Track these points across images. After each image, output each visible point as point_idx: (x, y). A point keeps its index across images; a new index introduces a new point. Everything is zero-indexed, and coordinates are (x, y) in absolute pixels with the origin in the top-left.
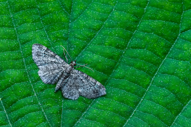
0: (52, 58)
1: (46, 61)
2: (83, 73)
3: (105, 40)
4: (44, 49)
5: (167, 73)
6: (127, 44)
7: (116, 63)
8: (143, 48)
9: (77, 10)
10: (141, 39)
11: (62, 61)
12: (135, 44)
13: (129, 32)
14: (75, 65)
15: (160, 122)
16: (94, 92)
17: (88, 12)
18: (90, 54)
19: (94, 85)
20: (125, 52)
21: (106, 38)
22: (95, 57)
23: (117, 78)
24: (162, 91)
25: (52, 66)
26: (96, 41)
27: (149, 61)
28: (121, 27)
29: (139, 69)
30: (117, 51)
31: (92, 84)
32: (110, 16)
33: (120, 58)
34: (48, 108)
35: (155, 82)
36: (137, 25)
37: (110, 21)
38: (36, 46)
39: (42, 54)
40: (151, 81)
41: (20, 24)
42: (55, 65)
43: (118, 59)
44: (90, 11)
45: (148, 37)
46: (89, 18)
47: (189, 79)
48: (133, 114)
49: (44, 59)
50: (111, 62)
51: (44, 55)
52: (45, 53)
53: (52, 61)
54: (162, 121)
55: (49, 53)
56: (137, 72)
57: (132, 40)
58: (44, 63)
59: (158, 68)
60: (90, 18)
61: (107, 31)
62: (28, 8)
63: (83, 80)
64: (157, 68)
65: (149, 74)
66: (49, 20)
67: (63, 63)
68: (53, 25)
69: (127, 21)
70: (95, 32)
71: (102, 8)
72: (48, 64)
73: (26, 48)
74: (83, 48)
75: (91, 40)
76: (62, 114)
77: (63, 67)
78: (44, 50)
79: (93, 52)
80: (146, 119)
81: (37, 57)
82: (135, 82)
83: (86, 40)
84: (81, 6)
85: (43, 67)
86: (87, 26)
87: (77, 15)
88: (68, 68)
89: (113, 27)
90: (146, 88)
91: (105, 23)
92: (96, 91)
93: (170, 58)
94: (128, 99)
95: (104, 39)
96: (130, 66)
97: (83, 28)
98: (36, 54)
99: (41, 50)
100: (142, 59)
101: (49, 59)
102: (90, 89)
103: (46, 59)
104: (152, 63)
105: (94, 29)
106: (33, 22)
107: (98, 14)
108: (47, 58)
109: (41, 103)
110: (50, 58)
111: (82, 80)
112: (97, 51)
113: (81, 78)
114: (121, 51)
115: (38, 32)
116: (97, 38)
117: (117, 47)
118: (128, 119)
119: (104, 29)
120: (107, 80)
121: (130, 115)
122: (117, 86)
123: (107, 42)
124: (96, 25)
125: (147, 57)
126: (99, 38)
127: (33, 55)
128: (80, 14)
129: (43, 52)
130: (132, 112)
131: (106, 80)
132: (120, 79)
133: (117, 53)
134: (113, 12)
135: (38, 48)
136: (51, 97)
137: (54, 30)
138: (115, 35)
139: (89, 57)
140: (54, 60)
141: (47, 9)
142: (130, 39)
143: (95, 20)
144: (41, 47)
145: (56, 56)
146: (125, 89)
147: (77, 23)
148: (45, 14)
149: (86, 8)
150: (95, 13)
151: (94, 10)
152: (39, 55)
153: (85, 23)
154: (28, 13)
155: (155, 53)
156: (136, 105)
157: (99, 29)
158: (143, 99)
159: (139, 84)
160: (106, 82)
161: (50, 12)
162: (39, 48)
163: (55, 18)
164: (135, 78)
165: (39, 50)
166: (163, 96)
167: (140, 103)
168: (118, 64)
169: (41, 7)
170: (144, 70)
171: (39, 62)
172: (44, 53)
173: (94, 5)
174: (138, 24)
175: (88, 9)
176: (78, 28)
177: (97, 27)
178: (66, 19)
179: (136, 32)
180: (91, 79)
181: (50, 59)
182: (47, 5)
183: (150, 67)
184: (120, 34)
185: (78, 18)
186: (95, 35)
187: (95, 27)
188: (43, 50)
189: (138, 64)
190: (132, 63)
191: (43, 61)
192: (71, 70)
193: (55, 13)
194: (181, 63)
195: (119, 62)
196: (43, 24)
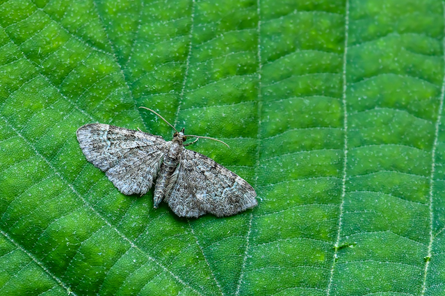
0: (128, 142)
1: (119, 152)
2: (204, 157)
3: (210, 69)
4: (104, 131)
5: (366, 76)
6: (257, 57)
7: (256, 104)
8: (293, 50)
9: (121, 37)
10: (279, 34)
11: (153, 138)
12: (274, 50)
13: (248, 33)
14: (184, 139)
15: (405, 176)
16: (231, 201)
17: (145, 29)
18: (197, 111)
19: (230, 184)
20: (261, 75)
21: (209, 63)
22: (210, 112)
23: (273, 135)
24: (376, 116)
25: (136, 159)
26: (194, 80)
27: (318, 70)
28: (228, 29)
29: (307, 93)
30: (245, 81)
31: (226, 183)
32: (194, 18)
33: (259, 92)
34: (172, 259)
35: (351, 106)
36: (256, 10)
37: (200, 27)
38: (83, 132)
39: (104, 144)
40: (342, 108)
41: (25, 121)
42: (142, 153)
43: (255, 95)
44: (149, 26)
45: (291, 23)
46: (153, 41)
47: (414, 66)
48: (344, 190)
49: (113, 151)
50: (244, 109)
51: (109, 143)
52: (110, 136)
53: (131, 149)
54: (409, 172)
55: (117, 134)
56: (307, 101)
57: (262, 44)
58: (115, 158)
59: (342, 74)
60: (157, 40)
61: (205, 50)
62: (22, 81)
63: (206, 173)
64: (341, 77)
65: (332, 95)
66: (76, 86)
67: (158, 142)
68: (90, 90)
69: (233, 11)
70: (181, 64)
71: (170, 9)
72: (125, 157)
73: (62, 161)
74: (176, 106)
75: (181, 82)
76: (207, 258)
77: (160, 150)
78: (106, 133)
79: (200, 104)
80: (376, 185)
81: (96, 154)
82: (314, 124)
83: (172, 87)
84: (124, 25)
85: (117, 168)
86: (159, 59)
87: (127, 46)
88: (171, 149)
89: (210, 36)
90: (342, 125)
91: (191, 36)
92: (234, 199)
93: (354, 44)
94: (318, 165)
95: (208, 68)
96: (286, 97)
97: (153, 67)
98: (92, 147)
99: (99, 134)
100: (302, 72)
101: (124, 147)
102: (222, 193)
103: (118, 150)
104: (325, 70)
105: (177, 59)
106: (47, 105)
107: (167, 24)
108: (117, 146)
109: (153, 256)
110: (123, 143)
111: (203, 172)
112: (206, 99)
113: (202, 169)
114: (253, 78)
115: (67, 119)
116: (192, 73)
117: (242, 72)
118: (339, 203)
119: (196, 48)
120: (257, 148)
121: (340, 192)
122: (282, 150)
123: (217, 70)
124: (175, 47)
125: (310, 63)
126: (196, 71)
127: (86, 151)
128: (132, 42)
129: (105, 137)
130: (341, 184)
131: (255, 148)
132: (281, 132)
133: (247, 85)
134: (196, 7)
135: (90, 135)
136: (166, 235)
137: (98, 99)
138: (225, 51)
139: (196, 119)
140: (134, 145)
141: (60, 65)
142: (257, 44)
143: (168, 39)
144: (95, 127)
145: (136, 134)
146: (303, 148)
147: (135, 63)
148: (62, 78)
149: (137, 23)
150: (161, 25)
151: (156, 19)
152: (100, 148)
153: (152, 54)
154: (27, 92)
155: (321, 48)
156: (341, 168)
157: (186, 54)
158: (348, 149)
159: (323, 125)
160: (256, 151)
161: (70, 69)
162: (91, 132)
163: (87, 75)
164: (310, 115)
165: (96, 137)
166: (383, 123)
167: (346, 160)
168: (260, 104)
169: (46, 68)
170: (318, 92)
171: (106, 162)
172: (109, 139)
173: (150, 11)
174: (257, 8)
175: (141, 24)
176: (145, 72)
177: (181, 51)
178: (110, 65)
179: (261, 26)
180: (223, 171)
181: (126, 146)
182: (55, 56)
183: (327, 80)
184: (233, 44)
185: (132, 52)
186: (184, 69)
187: (176, 52)
188: (102, 133)
189: (301, 86)
190: (287, 90)
191: (111, 156)
192: (179, 151)
193: (81, 64)
194: (381, 43)
195: (262, 101)
196: (69, 97)
